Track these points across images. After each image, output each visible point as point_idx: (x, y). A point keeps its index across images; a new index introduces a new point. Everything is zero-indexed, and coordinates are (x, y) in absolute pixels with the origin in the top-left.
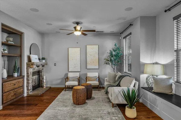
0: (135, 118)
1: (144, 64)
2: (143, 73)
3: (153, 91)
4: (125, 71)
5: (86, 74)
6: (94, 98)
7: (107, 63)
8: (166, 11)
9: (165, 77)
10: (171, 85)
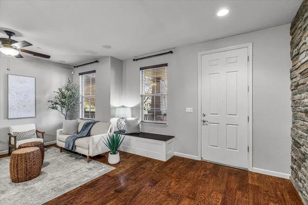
0: (119, 163)
1: (115, 108)
2: (114, 117)
3: (126, 133)
4: (81, 117)
5: (8, 129)
6: (48, 164)
7: (53, 108)
8: (134, 60)
9: (133, 119)
10: (139, 125)
